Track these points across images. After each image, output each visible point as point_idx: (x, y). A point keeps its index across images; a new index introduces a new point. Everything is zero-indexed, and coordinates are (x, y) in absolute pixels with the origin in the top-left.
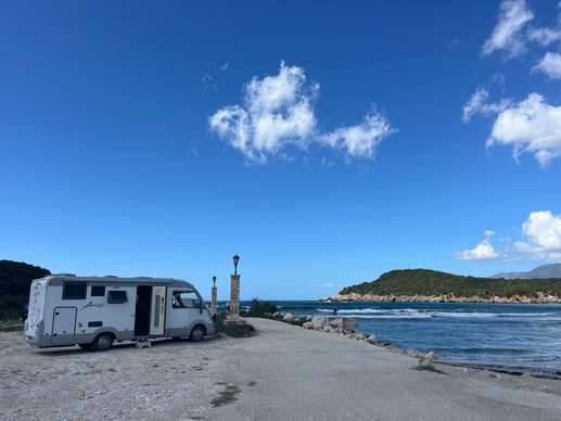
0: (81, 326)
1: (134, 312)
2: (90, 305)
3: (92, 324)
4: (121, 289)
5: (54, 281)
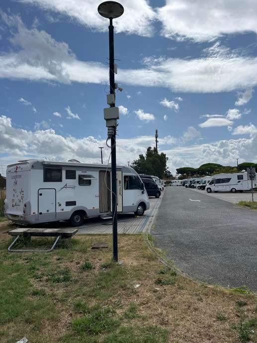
0: (60, 205)
1: (98, 194)
2: (66, 186)
3: (68, 204)
4: (88, 173)
5: (35, 165)
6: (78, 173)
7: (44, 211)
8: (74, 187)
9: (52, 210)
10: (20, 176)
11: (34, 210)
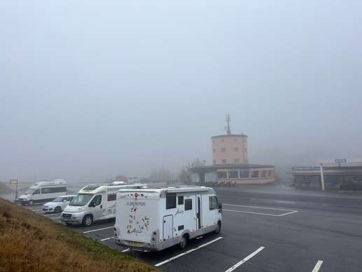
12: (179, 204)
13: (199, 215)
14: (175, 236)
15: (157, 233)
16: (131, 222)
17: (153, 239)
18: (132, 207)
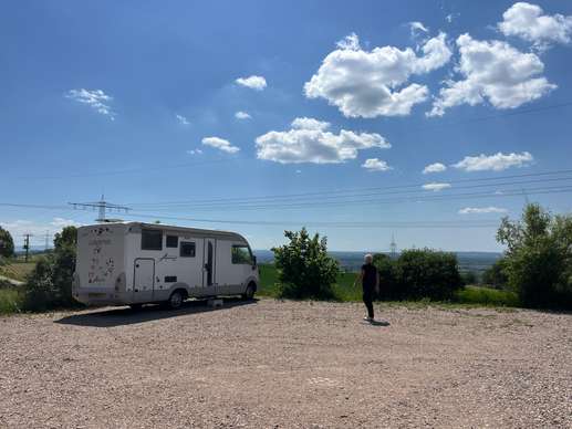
0: (158, 281)
2: (165, 257)
3: (168, 279)
4: (192, 240)
5: (134, 227)
6: (180, 239)
7: (140, 288)
8: (174, 259)
9: (149, 288)
10: (108, 242)
11: (129, 286)
12: (168, 246)
13: (209, 267)
14: (156, 288)
15: (122, 278)
16: (93, 267)
17: (117, 288)
18: (95, 247)
